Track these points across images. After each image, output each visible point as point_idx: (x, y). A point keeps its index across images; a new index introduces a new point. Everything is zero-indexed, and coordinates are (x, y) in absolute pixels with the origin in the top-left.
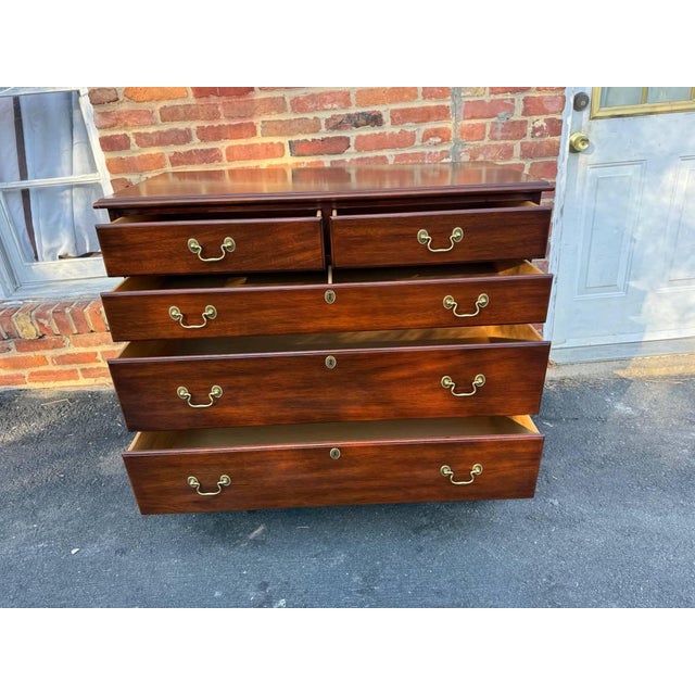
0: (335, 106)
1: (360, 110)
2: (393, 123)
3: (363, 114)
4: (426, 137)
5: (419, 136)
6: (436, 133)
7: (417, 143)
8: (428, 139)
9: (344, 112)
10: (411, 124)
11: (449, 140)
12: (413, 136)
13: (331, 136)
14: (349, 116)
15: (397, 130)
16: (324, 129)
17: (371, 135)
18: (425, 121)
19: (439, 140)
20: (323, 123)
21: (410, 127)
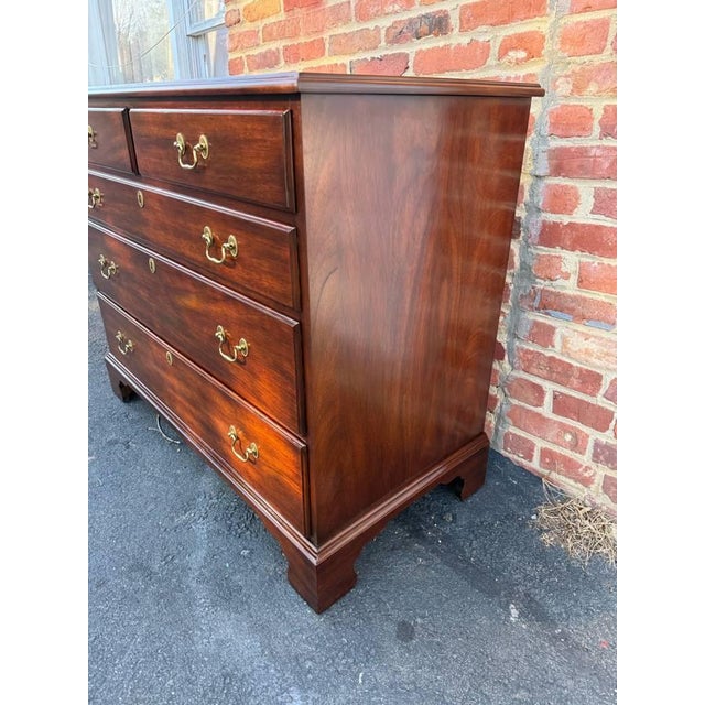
0: (397, 7)
1: (425, 11)
2: (462, 29)
3: (425, 16)
4: (504, 50)
5: (495, 49)
6: (520, 42)
7: (492, 61)
8: (506, 53)
9: (405, 16)
10: (484, 28)
11: (539, 55)
12: (486, 48)
13: (389, 52)
14: (411, 21)
15: (465, 40)
16: (383, 43)
17: (433, 50)
18: (505, 22)
19: (522, 54)
20: (383, 32)
21: (483, 34)
